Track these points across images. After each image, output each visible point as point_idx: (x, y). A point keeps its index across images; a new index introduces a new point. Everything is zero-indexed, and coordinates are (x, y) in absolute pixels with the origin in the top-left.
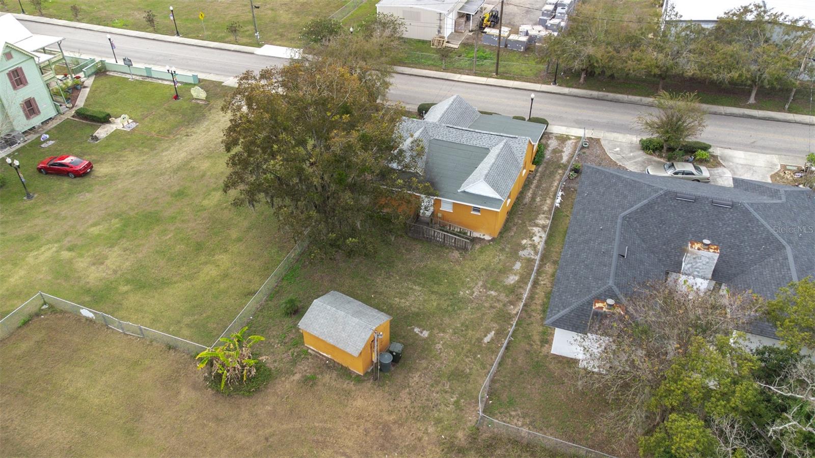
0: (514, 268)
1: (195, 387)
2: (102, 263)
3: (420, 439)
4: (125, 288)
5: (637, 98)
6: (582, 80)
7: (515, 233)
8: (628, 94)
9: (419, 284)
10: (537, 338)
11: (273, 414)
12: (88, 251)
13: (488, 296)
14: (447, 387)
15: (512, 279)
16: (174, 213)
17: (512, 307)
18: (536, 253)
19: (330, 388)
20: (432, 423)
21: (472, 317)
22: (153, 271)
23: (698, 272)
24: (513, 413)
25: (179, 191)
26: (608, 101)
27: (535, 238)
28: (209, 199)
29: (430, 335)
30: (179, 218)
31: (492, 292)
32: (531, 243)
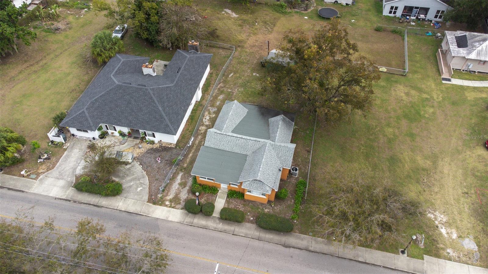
0: (220, 102)
10: (214, 75)
13: (231, 89)
14: (245, 60)
15: (221, 97)
18: (209, 111)
21: (238, 81)
27: (208, 118)
29: (252, 74)
31: (230, 91)
32: (211, 116)
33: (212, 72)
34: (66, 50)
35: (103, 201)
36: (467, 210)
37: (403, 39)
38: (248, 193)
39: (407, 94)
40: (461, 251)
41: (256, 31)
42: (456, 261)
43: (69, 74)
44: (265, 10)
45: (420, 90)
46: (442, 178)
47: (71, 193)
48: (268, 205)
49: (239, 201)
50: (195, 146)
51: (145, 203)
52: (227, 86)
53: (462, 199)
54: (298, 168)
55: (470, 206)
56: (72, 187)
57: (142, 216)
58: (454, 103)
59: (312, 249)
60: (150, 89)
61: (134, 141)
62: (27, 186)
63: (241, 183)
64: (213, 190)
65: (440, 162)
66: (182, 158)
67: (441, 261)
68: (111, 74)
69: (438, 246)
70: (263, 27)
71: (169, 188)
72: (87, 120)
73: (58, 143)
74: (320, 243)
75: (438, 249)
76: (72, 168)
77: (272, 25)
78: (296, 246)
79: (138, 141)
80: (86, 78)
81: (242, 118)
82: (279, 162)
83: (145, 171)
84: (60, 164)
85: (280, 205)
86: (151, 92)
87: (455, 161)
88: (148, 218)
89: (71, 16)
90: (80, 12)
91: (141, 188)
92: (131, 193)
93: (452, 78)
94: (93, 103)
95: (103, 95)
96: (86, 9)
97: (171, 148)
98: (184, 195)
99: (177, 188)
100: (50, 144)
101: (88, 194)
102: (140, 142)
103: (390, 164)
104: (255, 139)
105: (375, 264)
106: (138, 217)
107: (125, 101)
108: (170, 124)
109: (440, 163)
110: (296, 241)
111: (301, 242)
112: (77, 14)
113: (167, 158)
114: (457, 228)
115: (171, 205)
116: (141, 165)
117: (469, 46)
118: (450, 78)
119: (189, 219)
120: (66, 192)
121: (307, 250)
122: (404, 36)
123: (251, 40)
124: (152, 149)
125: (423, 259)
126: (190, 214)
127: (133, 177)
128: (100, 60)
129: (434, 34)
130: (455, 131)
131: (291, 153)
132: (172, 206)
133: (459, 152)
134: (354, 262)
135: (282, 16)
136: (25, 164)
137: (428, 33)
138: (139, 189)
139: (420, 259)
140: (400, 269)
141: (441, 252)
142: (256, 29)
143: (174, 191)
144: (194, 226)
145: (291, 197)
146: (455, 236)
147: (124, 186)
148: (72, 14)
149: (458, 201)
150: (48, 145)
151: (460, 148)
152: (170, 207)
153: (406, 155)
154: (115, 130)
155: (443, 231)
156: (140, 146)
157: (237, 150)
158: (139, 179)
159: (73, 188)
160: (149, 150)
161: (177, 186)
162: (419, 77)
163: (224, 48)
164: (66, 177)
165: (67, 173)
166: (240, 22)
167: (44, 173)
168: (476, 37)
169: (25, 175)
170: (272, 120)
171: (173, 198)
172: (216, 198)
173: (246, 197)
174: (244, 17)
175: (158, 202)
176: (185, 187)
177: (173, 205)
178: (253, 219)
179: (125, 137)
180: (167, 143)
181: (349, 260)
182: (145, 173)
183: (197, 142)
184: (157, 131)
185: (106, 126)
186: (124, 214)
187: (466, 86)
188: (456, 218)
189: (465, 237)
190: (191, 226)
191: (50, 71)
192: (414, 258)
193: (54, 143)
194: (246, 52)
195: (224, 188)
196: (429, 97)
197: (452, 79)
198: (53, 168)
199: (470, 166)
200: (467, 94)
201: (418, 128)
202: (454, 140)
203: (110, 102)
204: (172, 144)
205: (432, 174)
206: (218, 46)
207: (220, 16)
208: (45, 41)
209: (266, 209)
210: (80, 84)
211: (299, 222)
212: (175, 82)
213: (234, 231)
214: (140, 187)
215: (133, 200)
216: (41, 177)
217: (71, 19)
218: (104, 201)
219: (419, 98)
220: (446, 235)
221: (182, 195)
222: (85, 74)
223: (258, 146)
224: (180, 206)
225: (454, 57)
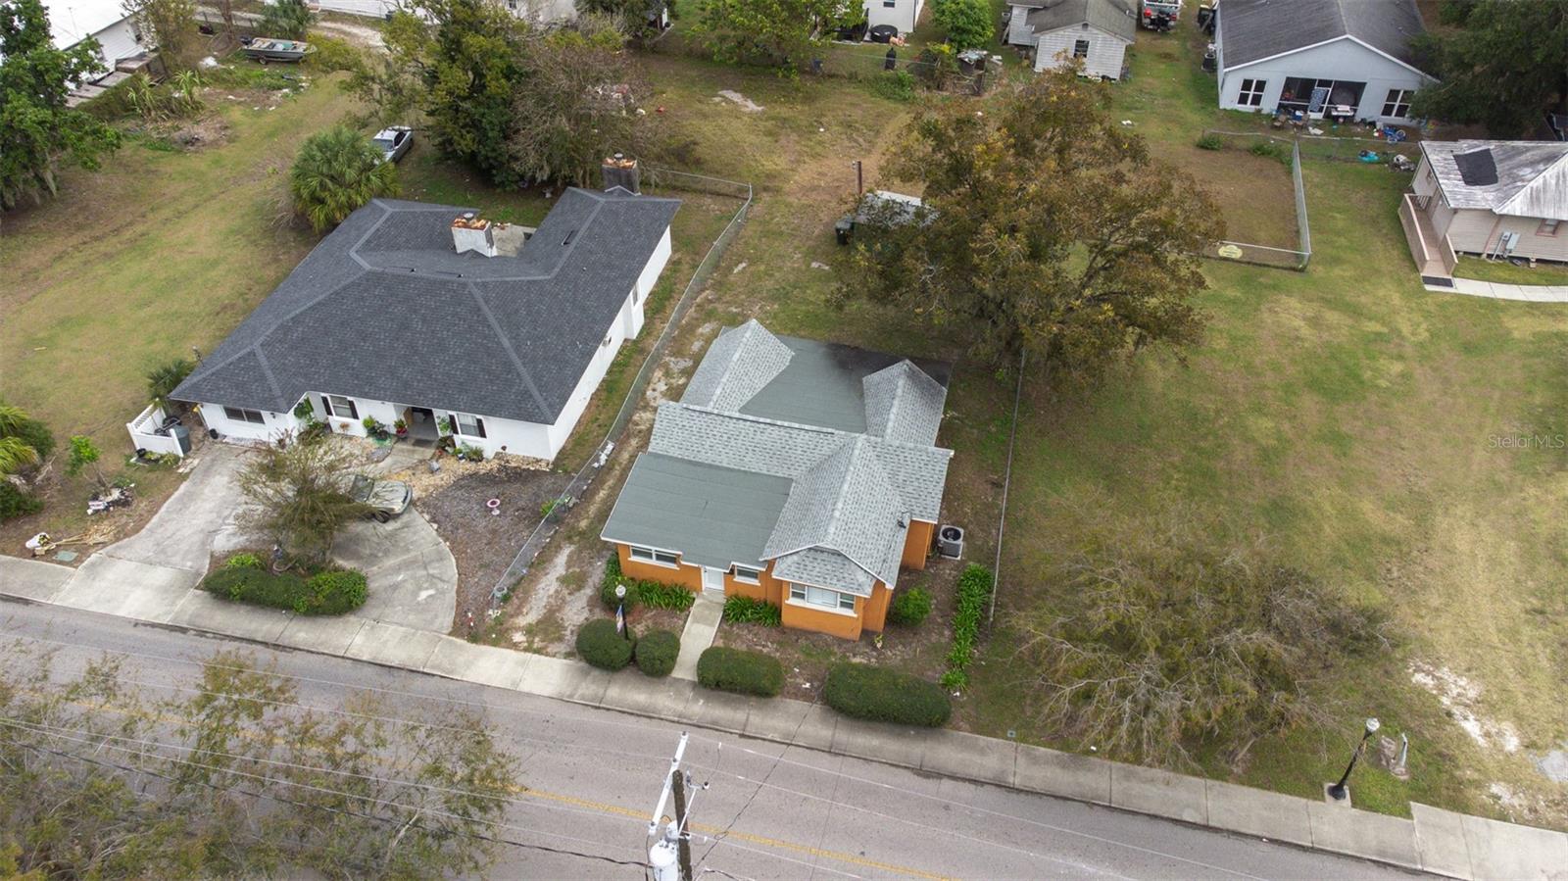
10: (685, 267)
13: (741, 306)
14: (784, 227)
15: (706, 329)
17: (710, 297)
29: (809, 265)
31: (735, 310)
32: (673, 381)
33: (680, 259)
34: (213, 197)
35: (299, 631)
36: (1545, 663)
37: (1290, 172)
38: (792, 601)
39: (1315, 322)
40: (1540, 789)
41: (819, 149)
42: (1526, 823)
43: (215, 264)
44: (847, 94)
45: (1356, 312)
46: (1451, 566)
47: (192, 605)
48: (864, 642)
49: (763, 632)
50: (617, 467)
51: (440, 639)
52: (728, 298)
53: (1527, 632)
54: (962, 531)
55: (1554, 652)
56: (196, 588)
57: (428, 678)
58: (1468, 348)
59: (1017, 781)
60: (476, 284)
61: (413, 452)
62: (42, 586)
63: (770, 564)
64: (677, 598)
65: (1439, 519)
66: (574, 500)
67: (1474, 822)
68: (350, 248)
69: (1458, 773)
70: (844, 136)
71: (527, 593)
72: (263, 378)
73: (162, 457)
74: (1046, 763)
75: (1458, 785)
76: (202, 530)
77: (872, 133)
78: (961, 771)
79: (429, 452)
80: (271, 273)
81: (775, 374)
82: (898, 498)
83: (446, 540)
84: (161, 519)
85: (904, 646)
86: (478, 293)
87: (1493, 517)
88: (451, 685)
89: (236, 108)
90: (268, 98)
91: (432, 592)
92: (393, 606)
93: (1454, 276)
94: (285, 329)
95: (319, 303)
96: (286, 90)
97: (537, 474)
98: (576, 614)
99: (552, 592)
100: (133, 460)
101: (249, 608)
102: (434, 454)
103: (1269, 522)
104: (814, 428)
105: (1243, 830)
106: (418, 682)
107: (392, 320)
108: (536, 393)
109: (1442, 522)
110: (960, 756)
111: (977, 759)
112: (256, 102)
113: (521, 504)
114: (1519, 719)
115: (531, 643)
116: (435, 522)
117: (1502, 180)
118: (1450, 277)
119: (591, 686)
120: (173, 603)
121: (1000, 785)
122: (1290, 163)
123: (807, 173)
124: (473, 476)
125: (1408, 815)
126: (596, 673)
127: (405, 557)
128: (318, 215)
129: (1386, 158)
130: (1480, 427)
131: (938, 468)
132: (535, 646)
133: (1501, 490)
134: (1166, 823)
135: (901, 107)
136: (42, 521)
137: (1366, 154)
138: (424, 595)
139: (1400, 815)
140: (1329, 848)
141: (1471, 792)
142: (820, 143)
143: (541, 599)
144: (608, 710)
145: (939, 620)
146: (1512, 743)
147: (373, 585)
148: (240, 103)
149: (1513, 634)
150: (128, 465)
151: (1503, 478)
152: (526, 650)
153: (1324, 497)
154: (355, 416)
155: (1472, 727)
156: (436, 465)
157: (756, 464)
158: (424, 562)
159: (199, 592)
160: (463, 477)
161: (554, 586)
162: (1347, 274)
163: (719, 194)
164: (176, 559)
165: (184, 547)
166: (770, 124)
167: (104, 544)
168: (1523, 152)
169: (40, 550)
170: (873, 379)
171: (539, 622)
172: (685, 622)
173: (787, 618)
174: (783, 111)
175: (488, 633)
176: (579, 588)
177: (537, 643)
178: (812, 685)
179: (385, 439)
180: (525, 459)
181: (1147, 818)
182: (445, 546)
183: (626, 456)
184: (493, 412)
185: (325, 400)
186: (369, 671)
187: (1504, 300)
188: (1511, 686)
189: (1547, 747)
190: (598, 708)
191: (154, 253)
192: (1377, 811)
193: (147, 457)
194: (789, 205)
195: (712, 591)
196: (1385, 330)
197: (1456, 281)
198: (136, 530)
199: (1543, 530)
200: (1509, 322)
201: (1356, 418)
202: (1480, 454)
203: (342, 323)
204: (541, 460)
205: (1415, 553)
206: (699, 186)
207: (706, 108)
208: (148, 172)
209: (854, 656)
210: (250, 289)
211: (969, 696)
212: (557, 270)
213: (745, 725)
214: (427, 589)
215: (403, 629)
216: (94, 557)
217: (236, 114)
218: (301, 632)
219: (1353, 332)
220: (1482, 741)
221: (570, 614)
222: (269, 264)
223: (826, 450)
224: (563, 648)
225: (1455, 211)
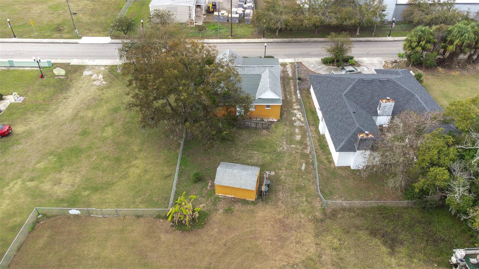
0: (296, 132)
1: (167, 232)
2: (60, 183)
3: (300, 222)
4: (86, 193)
5: (307, 39)
6: (277, 34)
7: (287, 115)
8: (302, 38)
9: (255, 150)
10: (325, 161)
11: (220, 232)
12: (45, 178)
13: (292, 148)
14: (298, 195)
15: (298, 138)
16: (88, 145)
17: (306, 150)
18: (302, 122)
19: (242, 211)
20: (301, 213)
21: (290, 159)
22: (97, 179)
23: (386, 113)
24: (335, 197)
25: (82, 131)
26: (294, 42)
27: (297, 116)
28: (106, 132)
29: (275, 173)
30: (93, 147)
31: (293, 146)
32: (297, 118)
40: (95, 70)
69: (109, 70)
71: (292, 68)
83: (318, 73)
91: (311, 66)
92: (316, 63)
113: (309, 82)
114: (89, 79)
127: (323, 70)
146: (95, 75)
152: (285, 63)
158: (318, 70)
215: (311, 61)
